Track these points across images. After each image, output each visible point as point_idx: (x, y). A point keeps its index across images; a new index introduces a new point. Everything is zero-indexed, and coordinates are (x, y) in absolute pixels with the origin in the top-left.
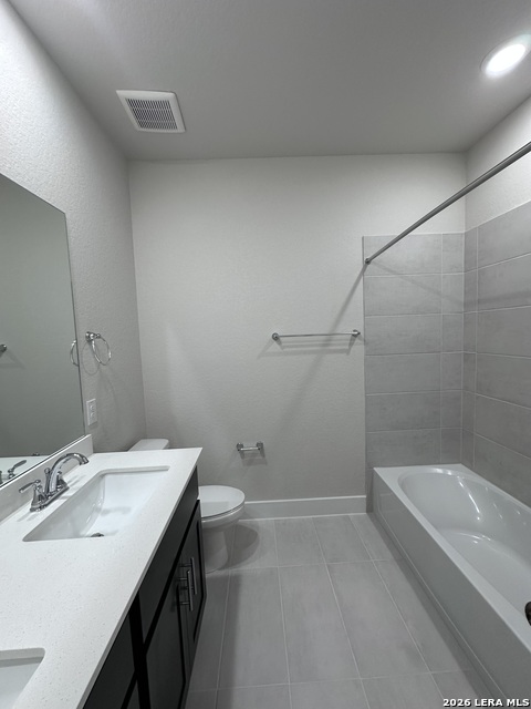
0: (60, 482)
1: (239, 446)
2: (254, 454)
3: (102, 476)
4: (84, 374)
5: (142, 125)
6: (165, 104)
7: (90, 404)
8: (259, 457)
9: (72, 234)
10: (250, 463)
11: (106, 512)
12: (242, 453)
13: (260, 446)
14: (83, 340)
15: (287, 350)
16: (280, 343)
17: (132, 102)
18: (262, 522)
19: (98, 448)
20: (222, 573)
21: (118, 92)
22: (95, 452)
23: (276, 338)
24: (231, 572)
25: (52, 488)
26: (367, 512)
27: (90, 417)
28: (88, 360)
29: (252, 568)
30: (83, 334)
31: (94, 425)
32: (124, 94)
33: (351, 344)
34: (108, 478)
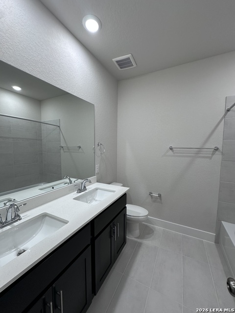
0: (85, 187)
1: (151, 193)
2: (156, 198)
3: (97, 189)
4: (96, 157)
5: (121, 68)
6: (129, 59)
7: (97, 166)
8: (159, 200)
9: (96, 111)
10: (154, 201)
11: (96, 201)
12: (152, 196)
13: (160, 196)
14: (96, 145)
15: (176, 154)
16: (173, 151)
17: (117, 62)
18: (158, 228)
19: (98, 181)
20: (136, 239)
21: (113, 60)
22: (97, 182)
23: (171, 149)
24: (139, 240)
25: (83, 188)
26: (215, 242)
27: (97, 171)
28: (98, 152)
29: (148, 243)
30: (96, 143)
31: (98, 173)
32: (115, 60)
33: (213, 154)
34: (98, 190)
